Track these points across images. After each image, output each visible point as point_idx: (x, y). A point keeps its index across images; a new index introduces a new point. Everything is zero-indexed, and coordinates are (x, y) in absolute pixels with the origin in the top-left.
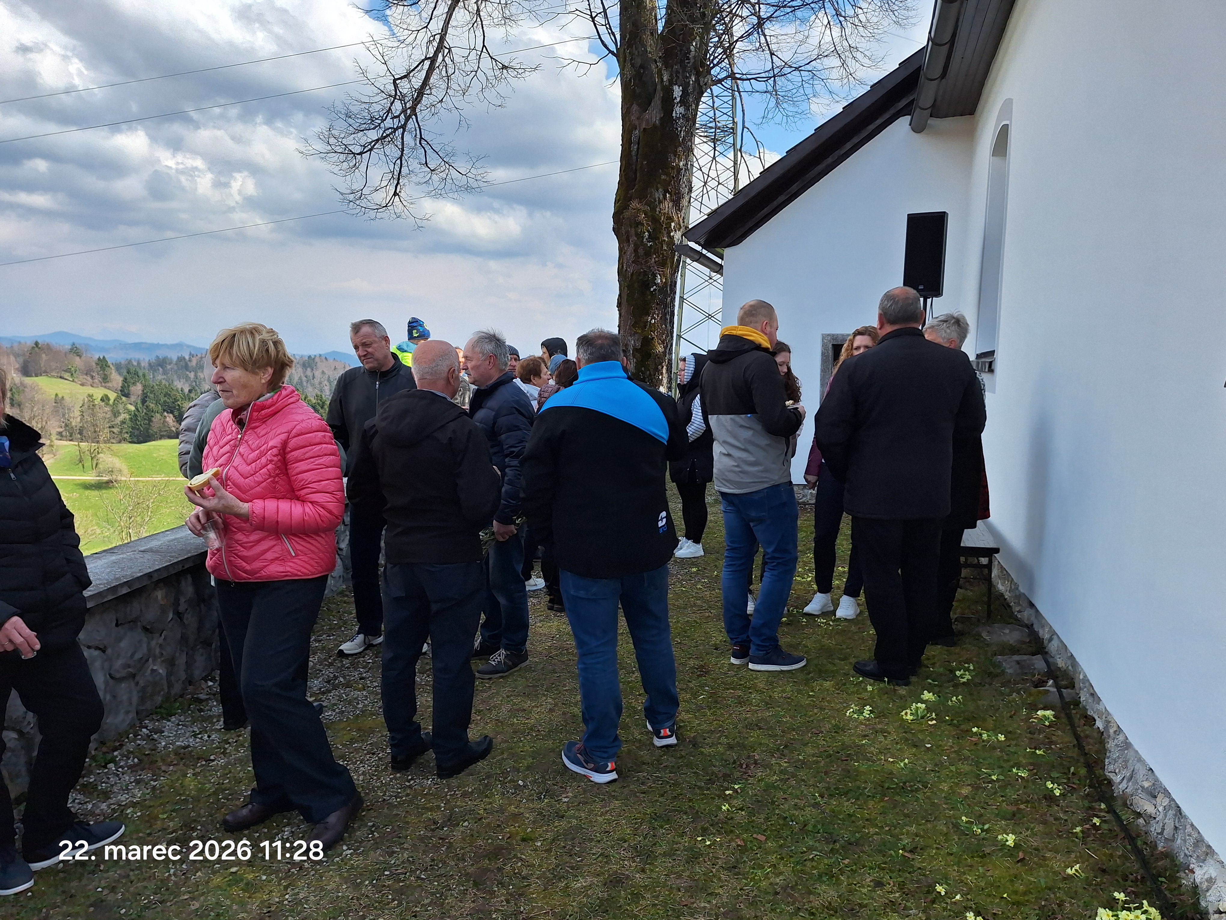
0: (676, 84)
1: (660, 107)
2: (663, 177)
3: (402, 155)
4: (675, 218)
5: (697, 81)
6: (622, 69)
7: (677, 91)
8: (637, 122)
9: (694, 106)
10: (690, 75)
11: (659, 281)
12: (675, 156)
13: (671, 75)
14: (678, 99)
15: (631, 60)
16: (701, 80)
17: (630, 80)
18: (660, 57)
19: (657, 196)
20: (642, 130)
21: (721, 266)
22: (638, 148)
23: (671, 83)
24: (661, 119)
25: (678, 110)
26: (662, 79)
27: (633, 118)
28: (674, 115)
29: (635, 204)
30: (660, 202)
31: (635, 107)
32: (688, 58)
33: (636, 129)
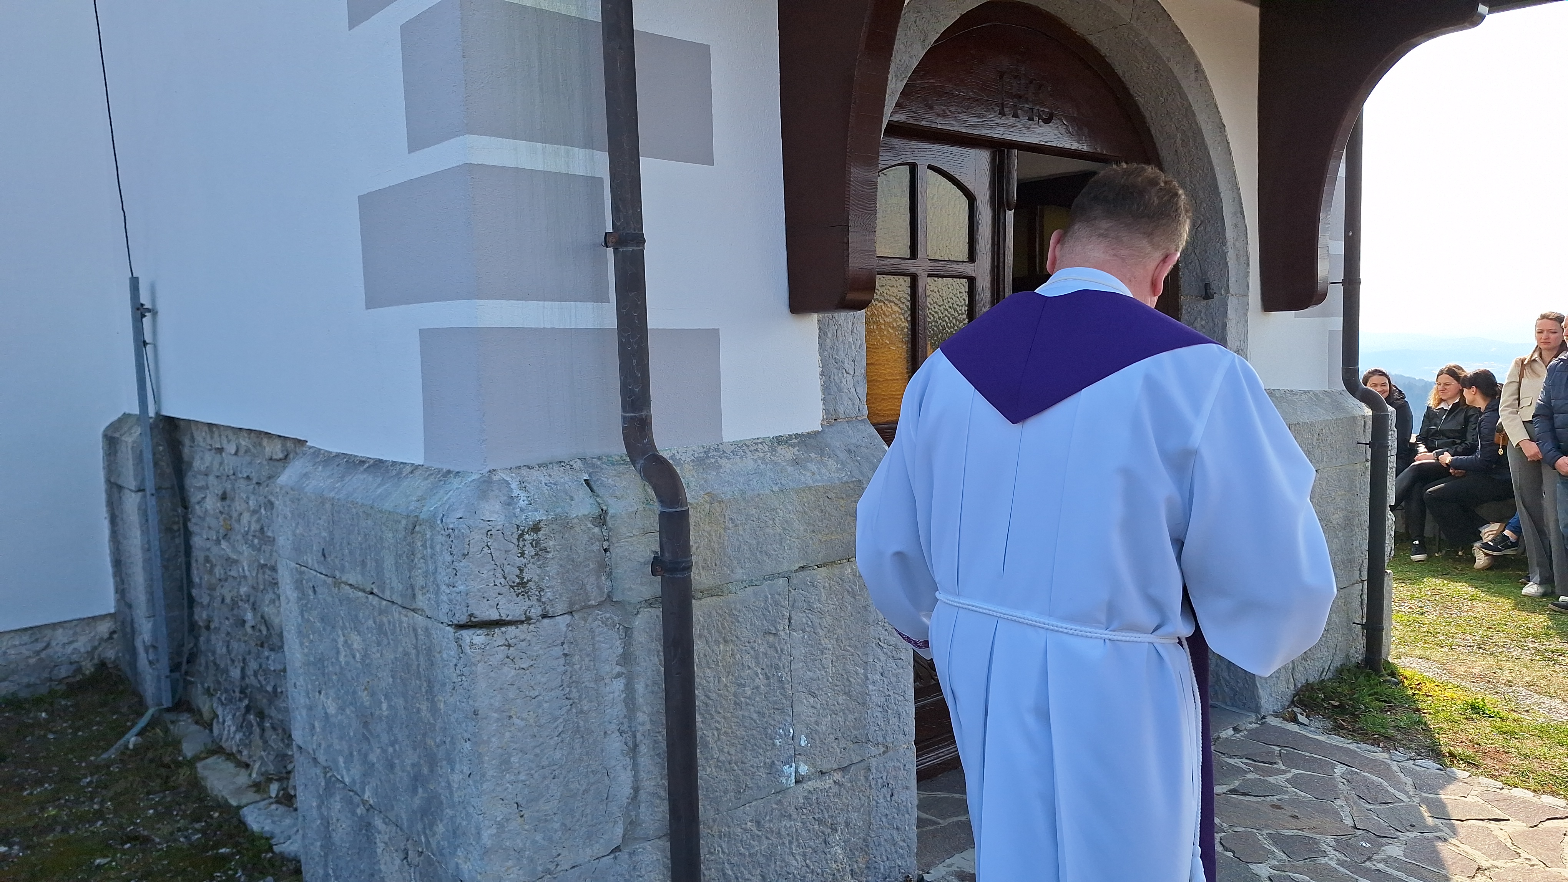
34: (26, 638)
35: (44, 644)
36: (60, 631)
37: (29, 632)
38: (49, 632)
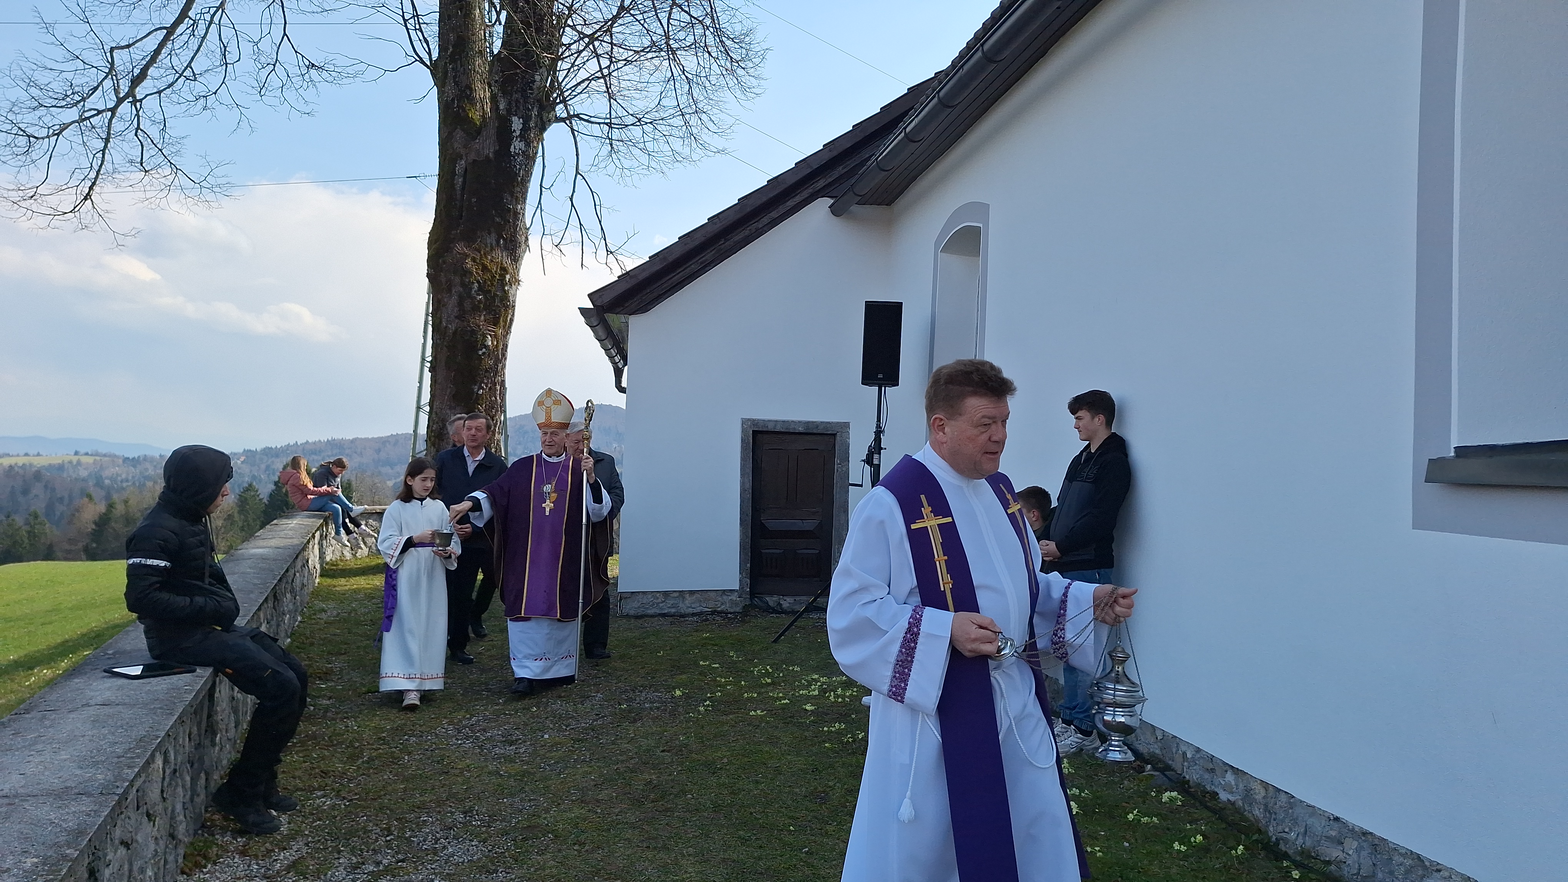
0: (515, 115)
1: (494, 138)
2: (498, 220)
3: (106, 147)
4: (511, 270)
5: (540, 116)
6: (441, 87)
7: (517, 124)
8: (463, 151)
9: (535, 143)
10: (533, 108)
11: (490, 343)
12: (512, 196)
13: (509, 104)
14: (518, 133)
15: (455, 77)
16: (545, 115)
17: (453, 100)
18: (496, 81)
19: (488, 242)
20: (470, 161)
22: (464, 182)
23: (509, 113)
24: (496, 153)
25: (517, 146)
27: (456, 145)
28: (512, 149)
29: (459, 248)
30: (492, 249)
31: (459, 134)
32: (531, 88)
33: (461, 159)
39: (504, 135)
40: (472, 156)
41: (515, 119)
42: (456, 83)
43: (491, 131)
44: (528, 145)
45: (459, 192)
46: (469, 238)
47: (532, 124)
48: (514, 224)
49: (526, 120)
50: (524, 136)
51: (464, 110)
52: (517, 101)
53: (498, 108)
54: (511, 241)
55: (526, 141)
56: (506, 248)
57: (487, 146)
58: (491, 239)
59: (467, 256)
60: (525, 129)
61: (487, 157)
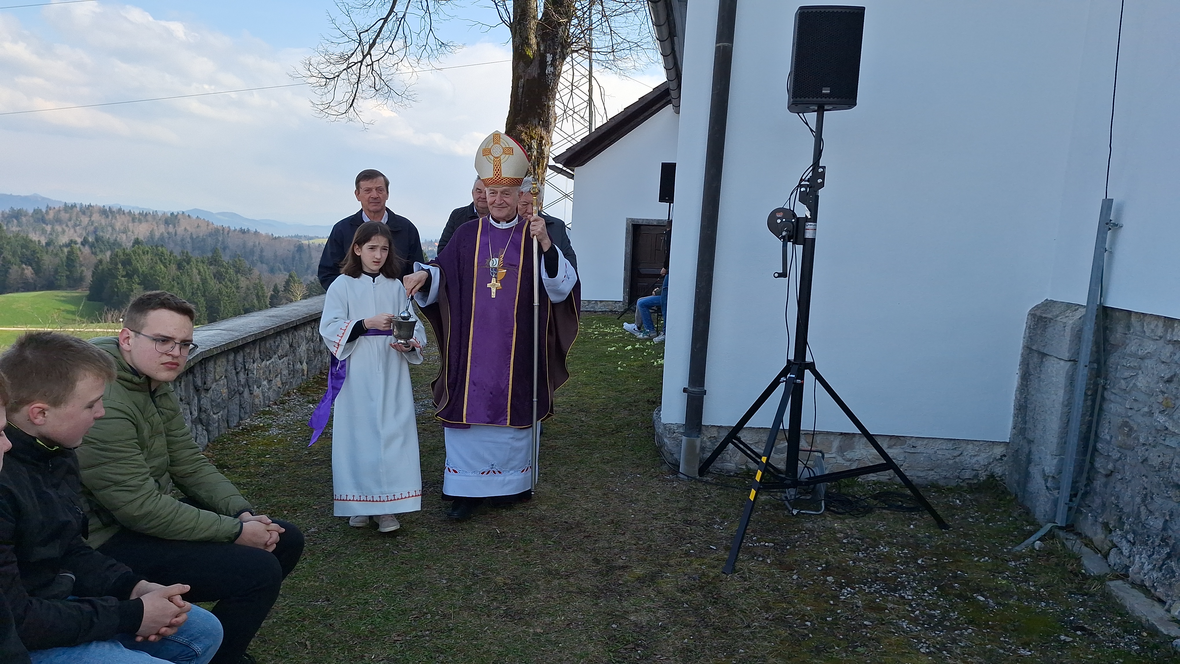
0: (548, 53)
1: (538, 66)
2: (539, 111)
3: (359, 80)
4: (545, 138)
5: (562, 51)
6: (514, 37)
7: (549, 58)
8: (522, 74)
9: (559, 67)
10: (558, 49)
12: (546, 97)
13: (546, 47)
14: (550, 62)
15: (520, 33)
16: (565, 51)
17: (519, 46)
18: (539, 35)
19: (534, 123)
20: (526, 80)
21: (573, 175)
22: (523, 91)
23: (546, 52)
24: (539, 74)
25: (549, 69)
26: (540, 49)
27: (520, 71)
28: (547, 72)
29: (520, 127)
30: (536, 127)
31: (522, 64)
32: (557, 37)
33: (521, 78)
34: (950, 445)
35: (960, 452)
36: (970, 446)
37: (953, 442)
38: (964, 445)
39: (543, 64)
40: (526, 78)
41: (548, 55)
42: (521, 36)
43: (536, 63)
44: (555, 69)
45: (520, 97)
46: (524, 122)
47: (557, 57)
48: (548, 112)
49: (554, 55)
50: (553, 64)
51: (524, 50)
52: (550, 45)
53: (540, 50)
54: (546, 122)
55: (554, 66)
56: (543, 126)
57: (534, 71)
58: (536, 122)
59: (522, 132)
60: (554, 60)
61: (534, 77)
